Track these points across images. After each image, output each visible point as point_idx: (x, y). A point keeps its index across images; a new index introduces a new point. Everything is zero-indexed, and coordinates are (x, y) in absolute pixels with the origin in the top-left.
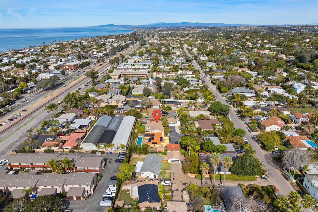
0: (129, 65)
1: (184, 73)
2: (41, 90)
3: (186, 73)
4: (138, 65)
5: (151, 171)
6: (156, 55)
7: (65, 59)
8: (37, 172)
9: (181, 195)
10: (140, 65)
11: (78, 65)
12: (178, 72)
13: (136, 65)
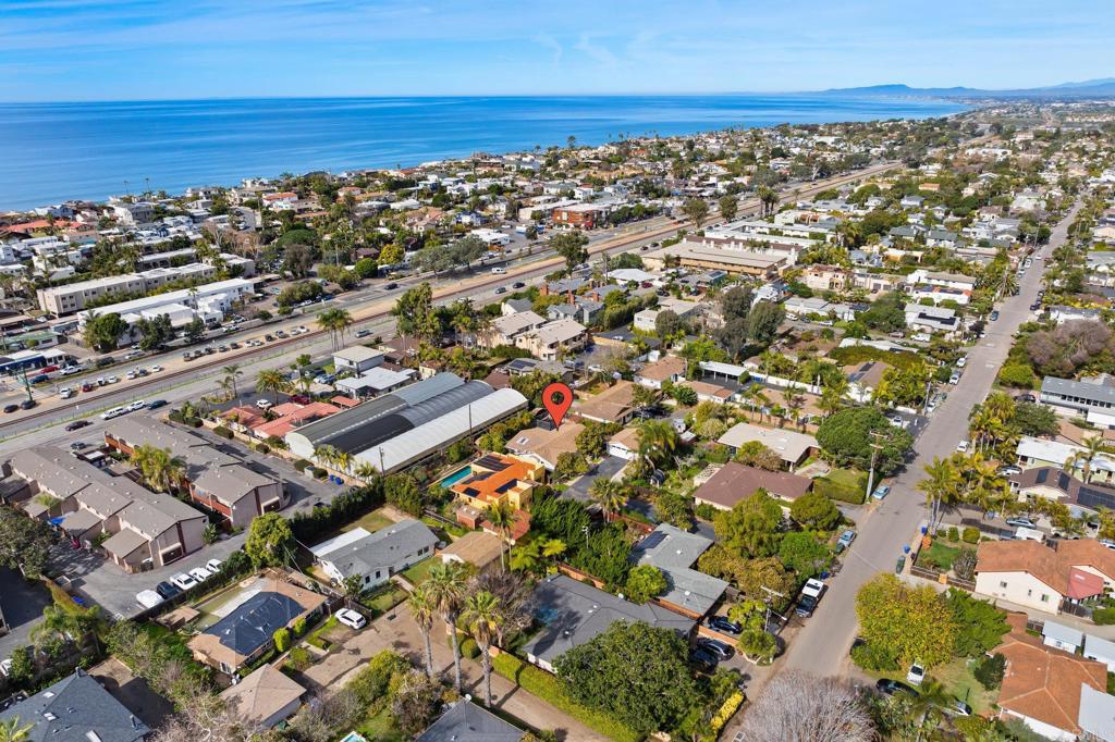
0: (761, 230)
1: (934, 282)
2: (431, 273)
3: (942, 283)
4: (792, 234)
5: (341, 566)
6: (918, 204)
7: (585, 192)
8: (131, 472)
9: (343, 670)
10: (802, 234)
11: (603, 215)
12: (910, 276)
13: (785, 233)
